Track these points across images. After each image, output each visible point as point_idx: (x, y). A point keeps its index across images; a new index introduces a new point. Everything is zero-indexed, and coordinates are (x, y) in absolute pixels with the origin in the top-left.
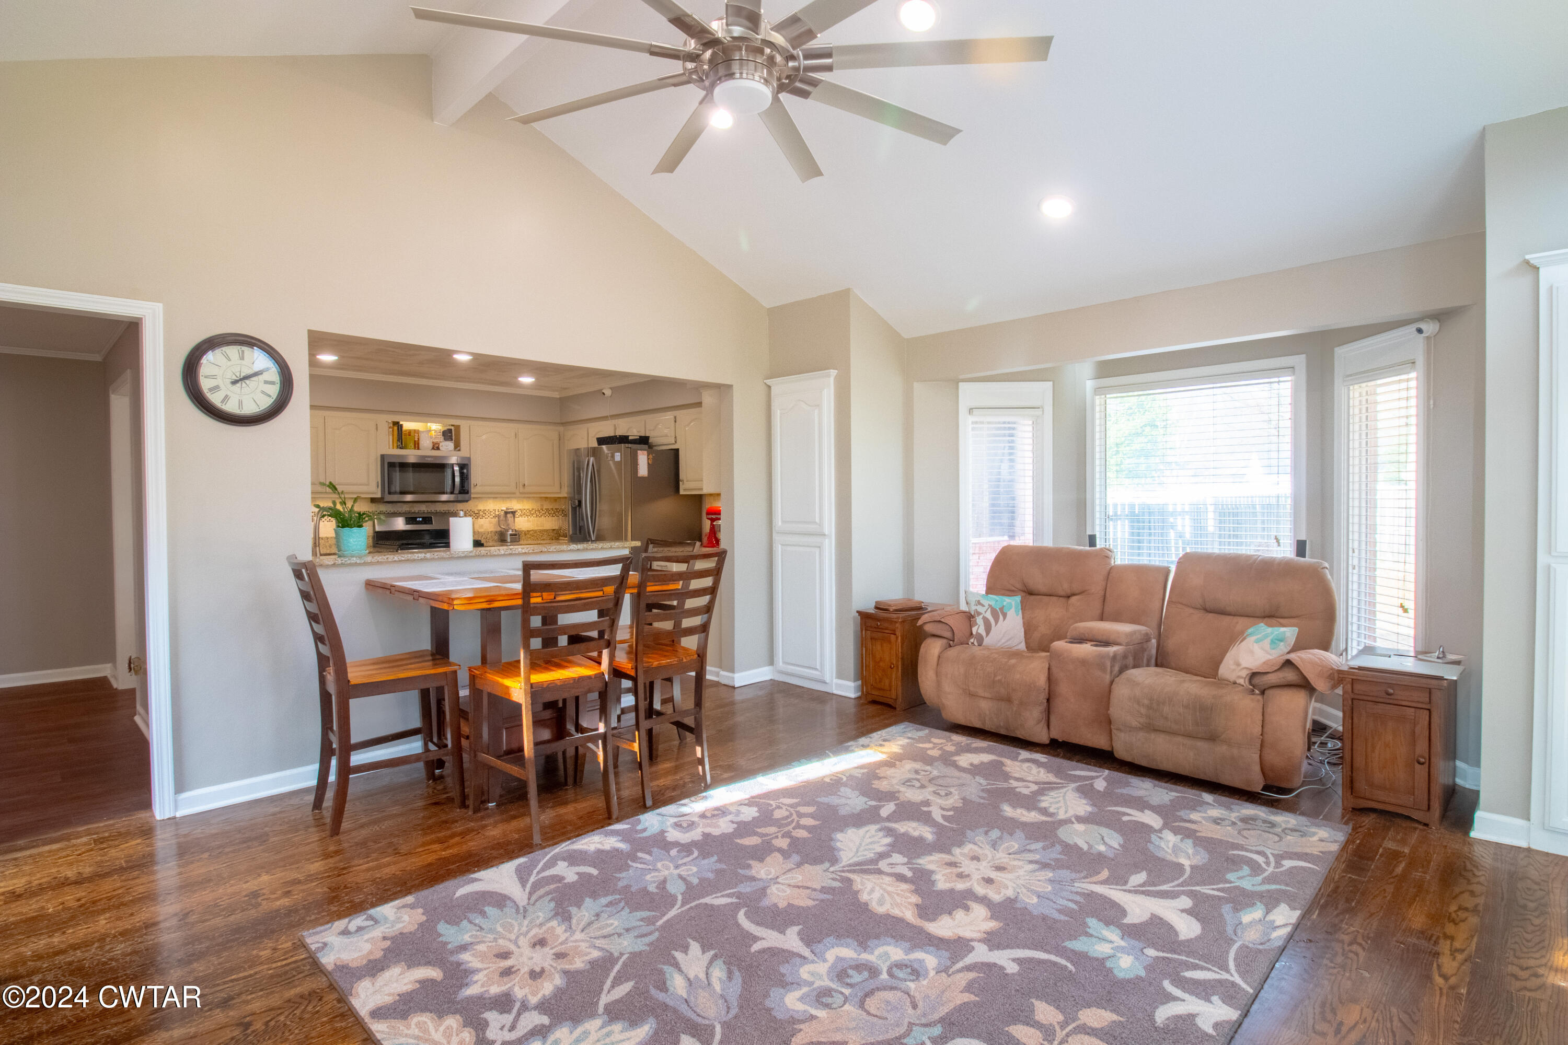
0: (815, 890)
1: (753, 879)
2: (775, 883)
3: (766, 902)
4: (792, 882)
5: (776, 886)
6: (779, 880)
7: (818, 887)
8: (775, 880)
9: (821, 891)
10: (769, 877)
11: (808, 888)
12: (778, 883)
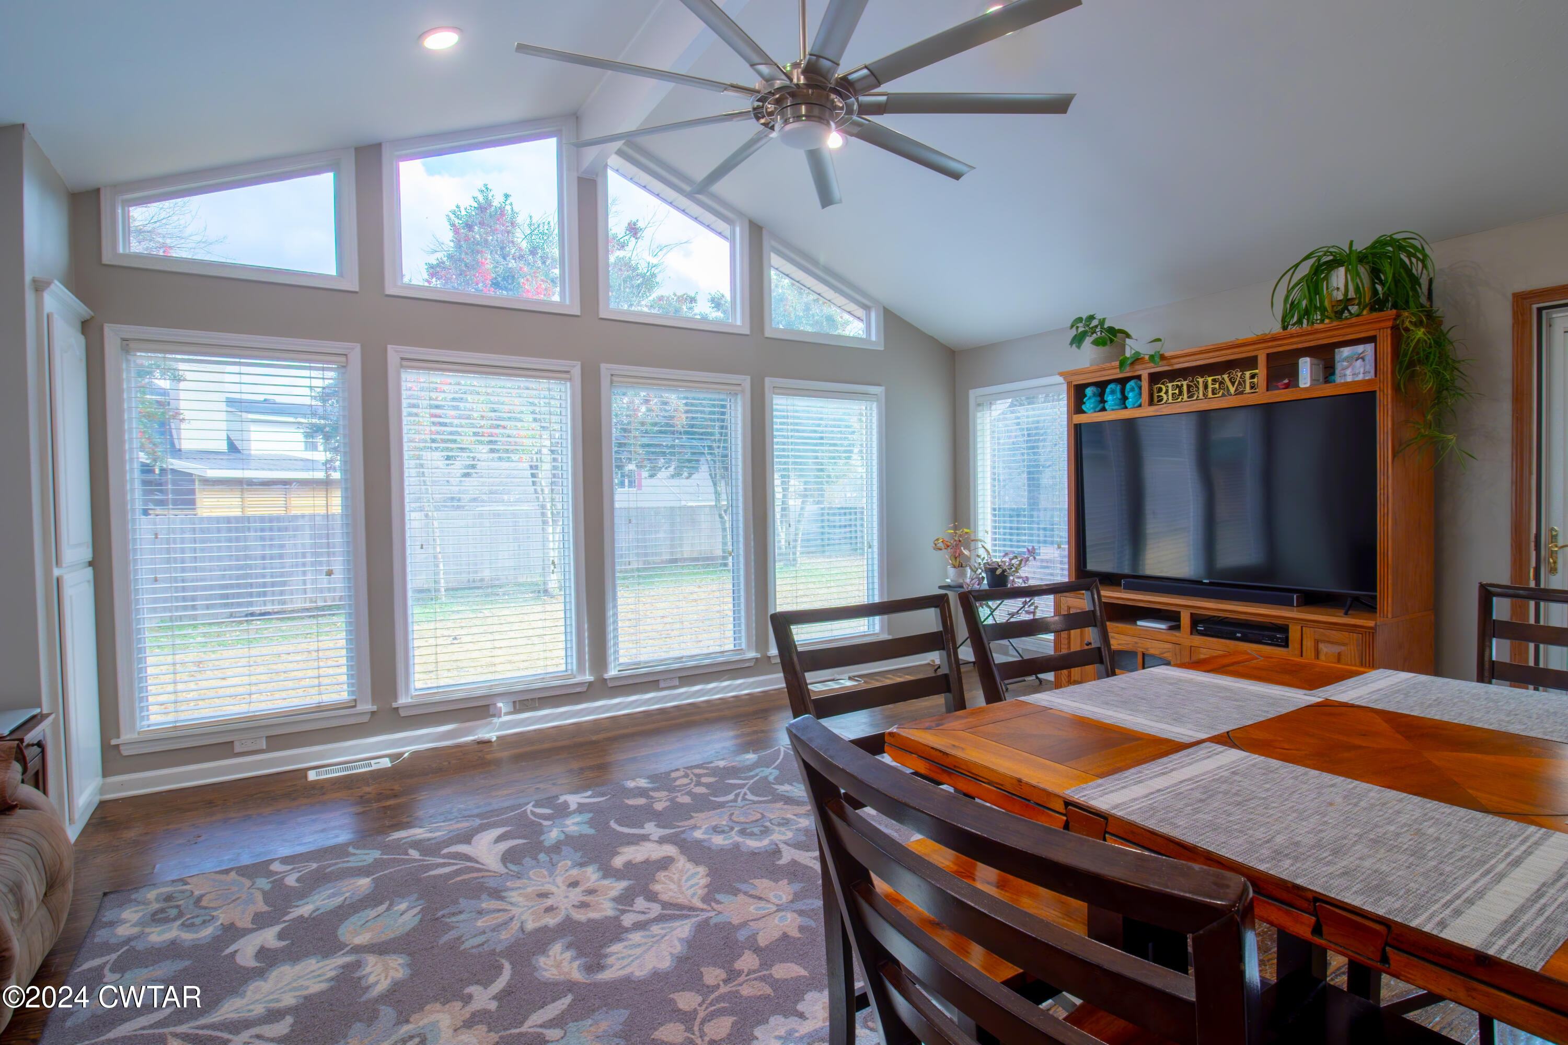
0: (746, 893)
1: (801, 913)
2: (781, 905)
3: (797, 886)
4: (762, 904)
5: (780, 902)
6: (775, 908)
7: (741, 897)
8: (780, 908)
9: (739, 891)
10: (783, 913)
11: (751, 896)
12: (777, 905)
